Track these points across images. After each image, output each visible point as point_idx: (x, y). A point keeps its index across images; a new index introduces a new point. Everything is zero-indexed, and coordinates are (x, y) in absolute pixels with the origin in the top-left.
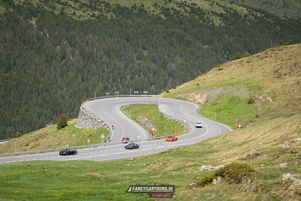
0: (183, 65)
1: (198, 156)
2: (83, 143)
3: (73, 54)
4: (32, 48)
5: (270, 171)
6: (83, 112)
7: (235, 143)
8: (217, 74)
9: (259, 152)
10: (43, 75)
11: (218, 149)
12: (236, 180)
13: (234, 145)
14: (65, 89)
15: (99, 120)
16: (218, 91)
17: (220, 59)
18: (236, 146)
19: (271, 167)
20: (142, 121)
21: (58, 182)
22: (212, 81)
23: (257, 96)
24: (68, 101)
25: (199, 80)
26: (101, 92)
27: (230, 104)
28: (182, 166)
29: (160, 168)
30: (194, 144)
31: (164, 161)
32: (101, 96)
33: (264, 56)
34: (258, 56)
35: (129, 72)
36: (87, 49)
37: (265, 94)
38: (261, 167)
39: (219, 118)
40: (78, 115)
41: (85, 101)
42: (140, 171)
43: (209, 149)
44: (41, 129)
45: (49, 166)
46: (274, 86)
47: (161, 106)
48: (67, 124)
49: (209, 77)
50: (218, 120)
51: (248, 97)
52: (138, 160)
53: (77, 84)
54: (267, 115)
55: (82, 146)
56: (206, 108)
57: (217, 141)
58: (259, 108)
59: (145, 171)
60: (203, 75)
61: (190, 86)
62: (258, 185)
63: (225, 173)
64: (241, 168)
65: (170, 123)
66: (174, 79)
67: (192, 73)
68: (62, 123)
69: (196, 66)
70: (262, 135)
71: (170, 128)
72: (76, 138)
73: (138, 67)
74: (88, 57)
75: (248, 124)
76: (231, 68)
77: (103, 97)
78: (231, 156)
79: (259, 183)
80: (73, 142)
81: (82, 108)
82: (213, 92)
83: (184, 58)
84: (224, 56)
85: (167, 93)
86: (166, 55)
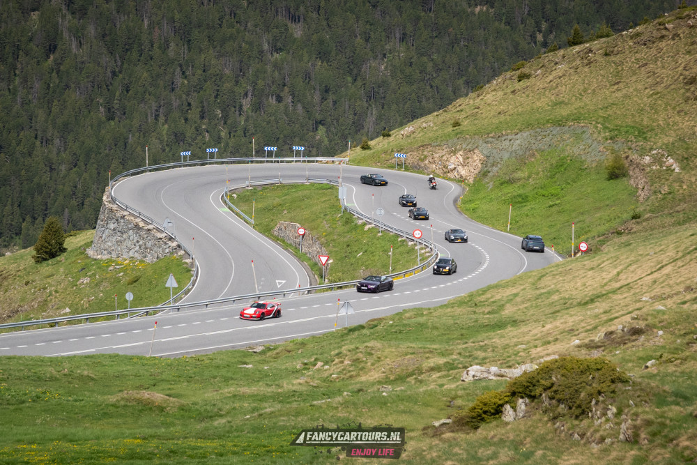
0: (411, 65)
1: (459, 340)
2: (114, 302)
3: (79, 36)
5: (674, 381)
6: (111, 210)
7: (569, 299)
8: (513, 92)
9: (641, 324)
11: (519, 318)
12: (574, 408)
13: (567, 305)
14: (57, 141)
15: (159, 235)
16: (518, 142)
17: (523, 45)
18: (572, 306)
19: (679, 369)
20: (290, 234)
21: (38, 421)
22: (500, 113)
23: (634, 157)
24: (64, 177)
25: (458, 109)
26: (164, 151)
27: (555, 180)
28: (411, 369)
29: (345, 374)
30: (446, 303)
31: (356, 354)
32: (165, 162)
33: (656, 34)
34: (638, 35)
35: (250, 88)
36: (122, 22)
37: (660, 151)
38: (649, 369)
39: (521, 223)
40: (97, 219)
41: (115, 179)
42: (285, 385)
43: (491, 316)
45: (11, 372)
46: (685, 124)
47: (345, 189)
48: (65, 246)
49: (489, 101)
50: (518, 228)
51: (608, 160)
52: (278, 351)
53: (92, 126)
54: (666, 212)
55: (110, 313)
56: (480, 196)
57: (515, 291)
58: (640, 192)
59: (300, 384)
60: (471, 95)
61: (433, 127)
62: (639, 422)
63: (540, 389)
64: (588, 373)
65: (375, 241)
66: (385, 107)
67: (437, 88)
68: (49, 243)
69: (449, 67)
70: (649, 272)
71: (374, 256)
72: (92, 288)
73: (276, 73)
74: (125, 45)
75: (608, 241)
76: (554, 74)
77: (172, 164)
78: (558, 337)
79: (641, 417)
80: (82, 300)
81: (108, 198)
82: (503, 145)
83: (413, 45)
84: (535, 37)
85: (364, 151)
86: (359, 37)
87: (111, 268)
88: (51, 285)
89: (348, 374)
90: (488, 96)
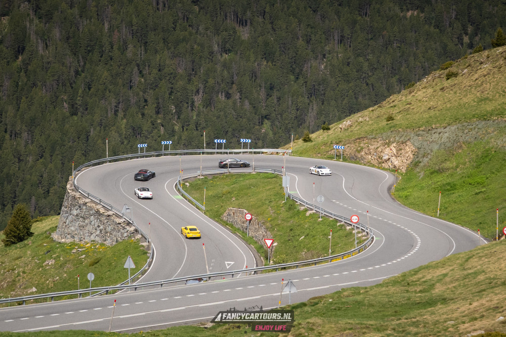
0: (348, 65)
1: (392, 316)
2: (77, 282)
3: (46, 39)
6: (74, 198)
7: (494, 278)
8: (442, 89)
11: (448, 296)
13: (492, 284)
14: (25, 135)
15: (118, 220)
16: (447, 135)
17: (451, 46)
18: (497, 286)
20: (238, 219)
22: (430, 108)
24: (32, 167)
25: (392, 105)
26: (123, 143)
27: (480, 169)
30: (381, 282)
32: (123, 153)
35: (201, 86)
36: (85, 26)
39: (450, 209)
40: (61, 206)
41: (78, 169)
43: (423, 295)
47: (289, 178)
48: (32, 231)
49: (419, 98)
50: (447, 214)
53: (57, 120)
55: (73, 292)
56: (413, 183)
57: (444, 272)
60: (403, 91)
61: (368, 121)
65: (316, 225)
66: (325, 103)
67: (373, 85)
68: (17, 228)
69: (384, 67)
71: (315, 239)
72: (56, 269)
73: (225, 72)
74: (87, 47)
76: (479, 72)
77: (130, 155)
78: (484, 314)
80: (48, 280)
81: (71, 186)
82: (433, 137)
83: (350, 47)
84: (462, 39)
85: (305, 144)
86: (301, 39)
87: (74, 251)
88: (19, 267)
90: (419, 93)
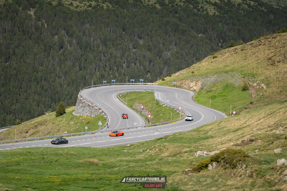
0: (178, 53)
1: (193, 142)
2: (81, 130)
3: (71, 44)
4: (30, 38)
5: (264, 157)
6: (81, 100)
7: (230, 130)
8: (211, 62)
9: (254, 138)
10: (42, 64)
11: (213, 136)
12: (232, 165)
13: (229, 132)
14: (63, 77)
15: (96, 108)
16: (213, 78)
17: (215, 47)
18: (231, 132)
19: (266, 153)
20: (139, 108)
21: (57, 168)
22: (207, 69)
23: (251, 83)
24: (65, 89)
25: (193, 68)
26: (98, 81)
27: (225, 91)
28: (178, 152)
29: (156, 154)
30: (189, 131)
31: (160, 147)
32: (98, 84)
33: (258, 44)
34: (252, 44)
35: (126, 60)
36: (84, 39)
37: (259, 82)
38: (256, 153)
39: (214, 105)
40: (76, 103)
41: (82, 90)
42: (137, 157)
43: (204, 135)
44: (40, 117)
45: (48, 152)
46: (267, 73)
47: (157, 93)
48: (65, 111)
49: (203, 65)
50: (213, 106)
51: (242, 84)
52: (135, 146)
53: (74, 72)
54: (261, 101)
55: (80, 133)
56: (201, 95)
57: (212, 127)
58: (253, 95)
59: (142, 157)
60: (198, 63)
61: (185, 73)
62: (253, 170)
63: (221, 159)
64: (236, 154)
65: (166, 110)
66: (170, 67)
67: (187, 61)
68: (60, 110)
69: (191, 54)
70: (256, 121)
71: (166, 115)
72: (74, 125)
73: (134, 55)
74: (85, 46)
75: (242, 111)
76: (225, 56)
77: (100, 85)
78: (226, 142)
79: (254, 168)
80: (71, 129)
81: (79, 96)
82: (208, 79)
83: (179, 47)
84: (219, 44)
85: (163, 81)
86: (161, 44)
87: (81, 119)
88: (61, 124)
89: (158, 154)
90: (203, 63)
